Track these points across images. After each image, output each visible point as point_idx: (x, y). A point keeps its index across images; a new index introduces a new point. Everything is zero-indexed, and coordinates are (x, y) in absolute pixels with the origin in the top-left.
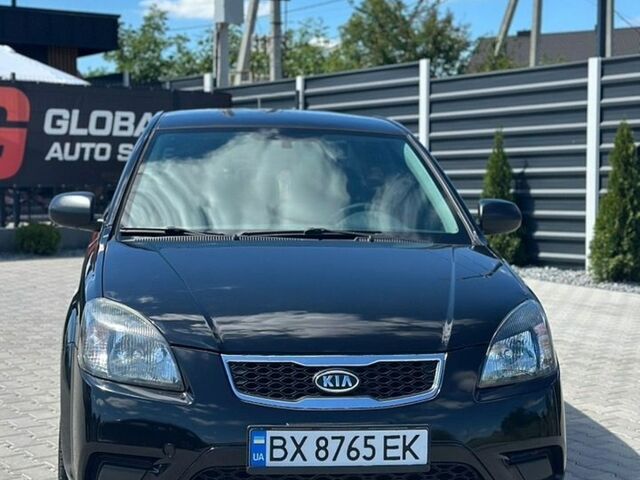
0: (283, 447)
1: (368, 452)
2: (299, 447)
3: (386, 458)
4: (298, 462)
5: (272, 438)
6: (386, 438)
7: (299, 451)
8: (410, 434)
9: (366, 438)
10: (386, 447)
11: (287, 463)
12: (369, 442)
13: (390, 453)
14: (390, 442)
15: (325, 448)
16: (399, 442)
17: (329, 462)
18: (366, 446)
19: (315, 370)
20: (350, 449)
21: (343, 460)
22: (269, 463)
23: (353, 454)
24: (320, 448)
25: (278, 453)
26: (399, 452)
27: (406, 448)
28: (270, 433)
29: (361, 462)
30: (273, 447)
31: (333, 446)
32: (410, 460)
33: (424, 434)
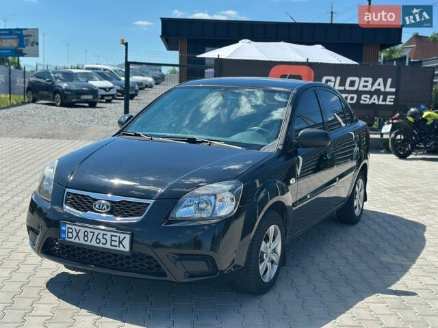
0: (71, 233)
1: (104, 241)
2: (77, 233)
3: (111, 245)
4: (77, 241)
5: (68, 228)
6: (112, 236)
7: (77, 236)
8: (122, 236)
9: (103, 234)
10: (112, 240)
11: (72, 240)
12: (105, 236)
13: (113, 243)
14: (114, 238)
15: (87, 236)
16: (117, 239)
17: (88, 243)
18: (103, 238)
19: (95, 200)
20: (97, 238)
21: (94, 243)
22: (67, 239)
23: (98, 241)
24: (85, 236)
25: (70, 235)
26: (117, 244)
27: (120, 242)
28: (68, 226)
29: (101, 245)
30: (68, 232)
31: (90, 235)
32: (121, 248)
33: (128, 237)
